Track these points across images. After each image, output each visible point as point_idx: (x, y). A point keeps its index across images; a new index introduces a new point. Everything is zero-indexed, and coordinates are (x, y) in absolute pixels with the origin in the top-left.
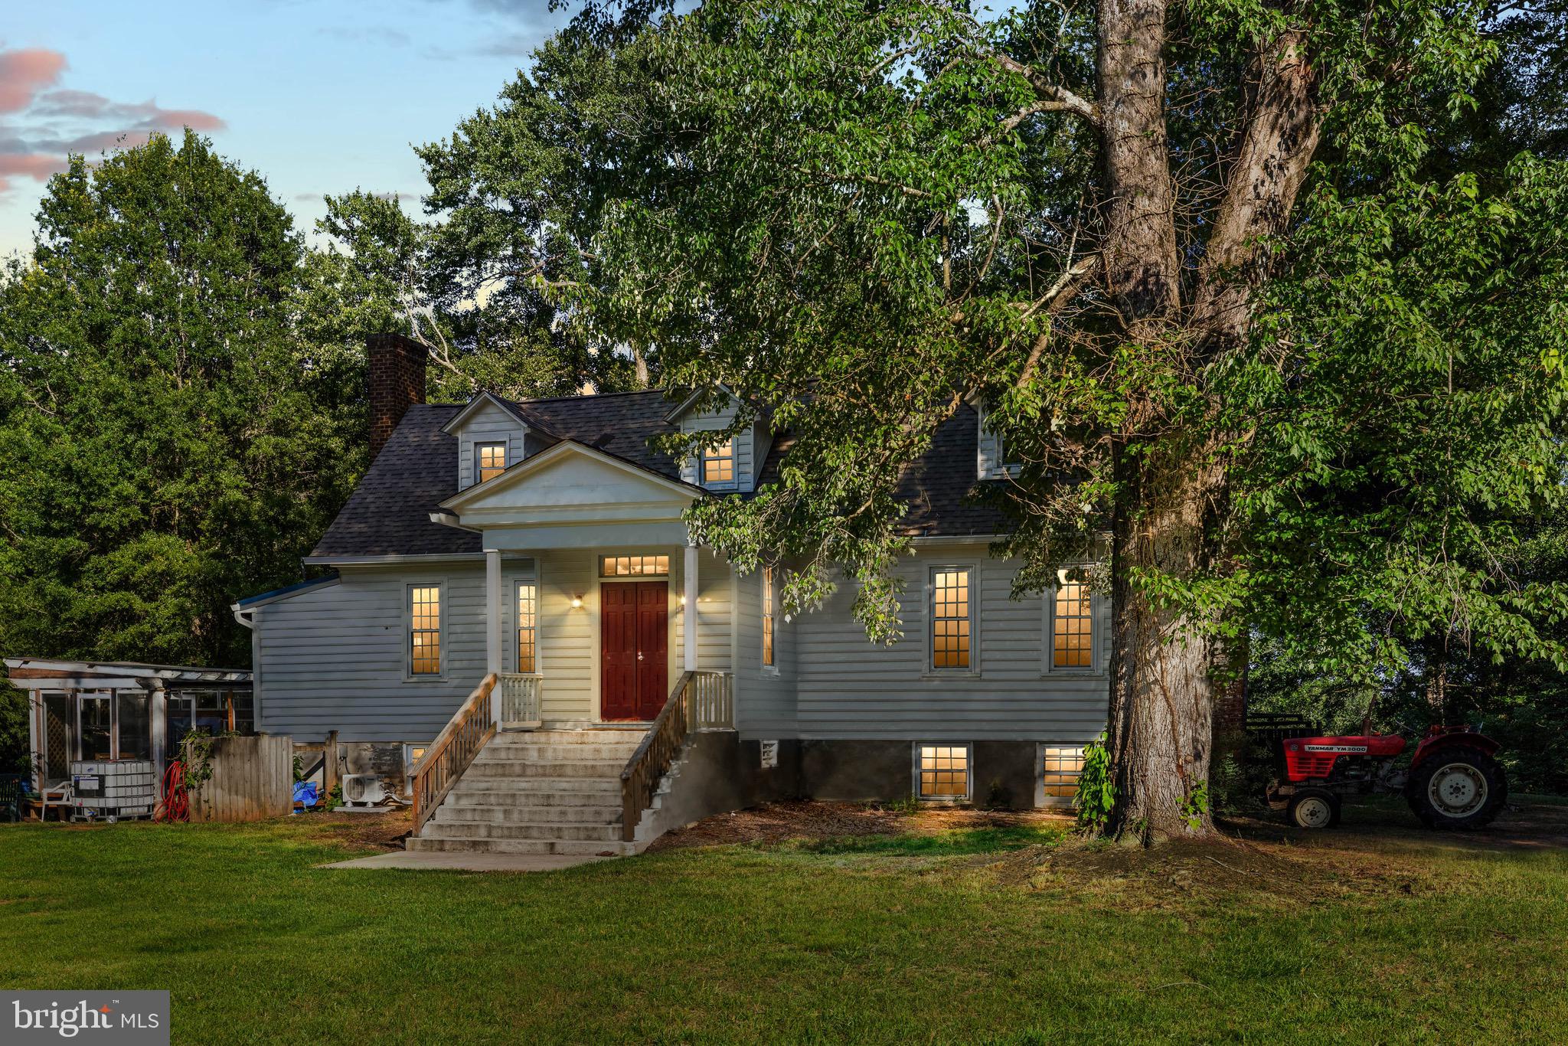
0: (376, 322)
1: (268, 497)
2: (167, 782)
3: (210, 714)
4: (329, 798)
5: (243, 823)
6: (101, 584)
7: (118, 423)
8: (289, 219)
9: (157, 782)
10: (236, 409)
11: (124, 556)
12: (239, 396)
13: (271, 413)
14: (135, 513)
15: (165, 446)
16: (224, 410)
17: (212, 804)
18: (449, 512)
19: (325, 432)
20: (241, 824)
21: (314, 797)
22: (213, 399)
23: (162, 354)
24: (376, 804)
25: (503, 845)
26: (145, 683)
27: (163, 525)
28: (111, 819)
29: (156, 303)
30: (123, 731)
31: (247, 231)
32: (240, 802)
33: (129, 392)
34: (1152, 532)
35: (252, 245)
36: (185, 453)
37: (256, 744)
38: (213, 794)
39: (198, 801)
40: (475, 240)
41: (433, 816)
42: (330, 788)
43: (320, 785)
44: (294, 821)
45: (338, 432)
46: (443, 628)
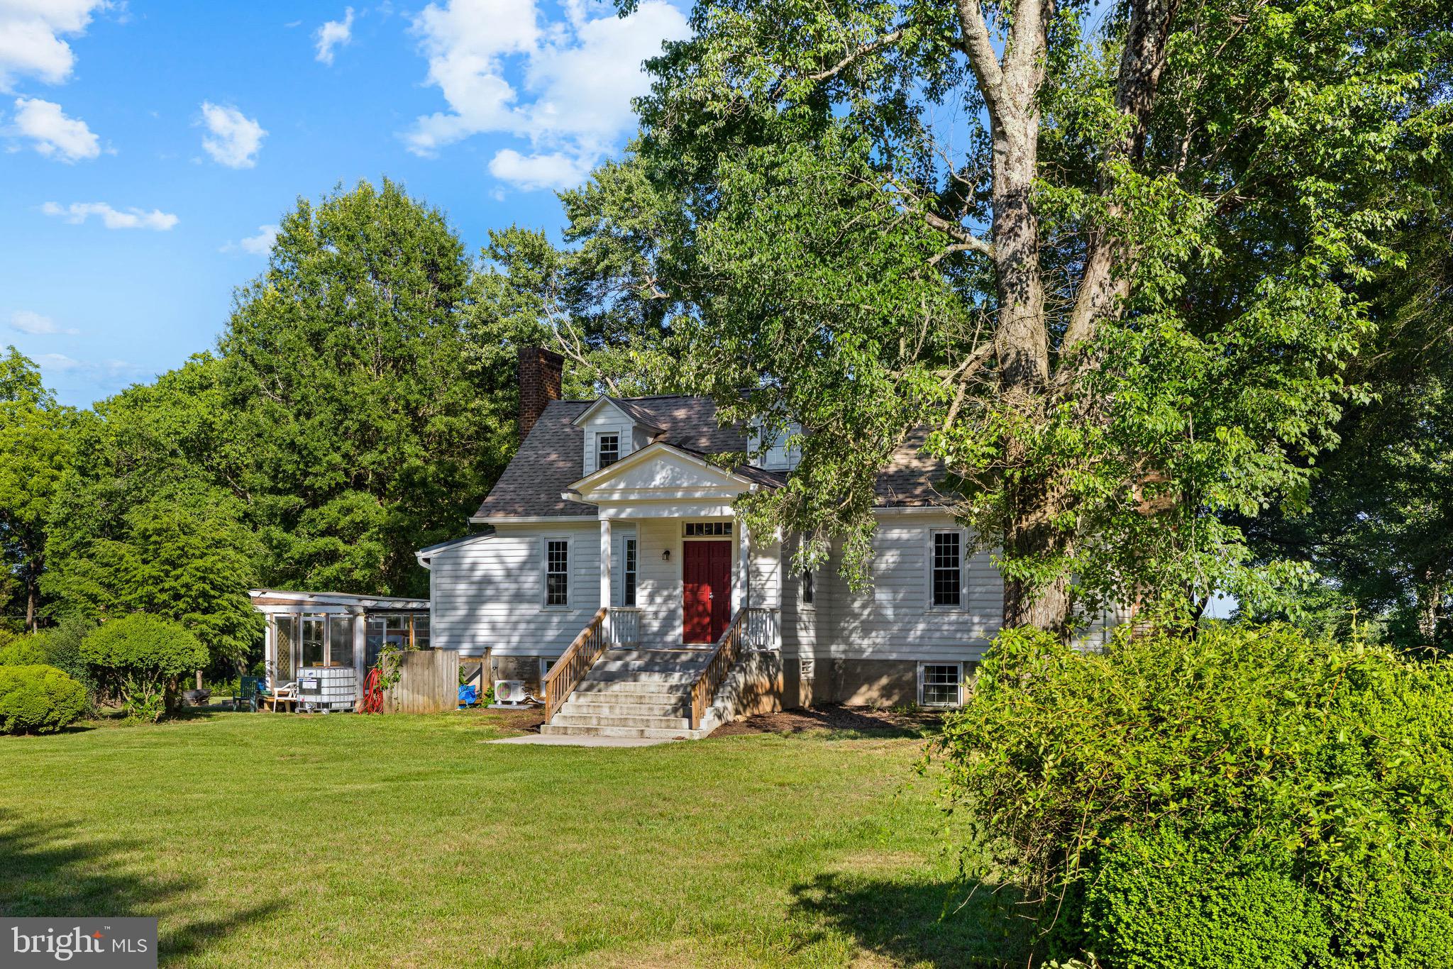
0: (525, 329)
1: (440, 463)
2: (367, 684)
3: (396, 633)
4: (484, 697)
5: (423, 715)
6: (313, 531)
7: (330, 408)
8: (461, 248)
9: (357, 683)
10: (417, 396)
11: (330, 510)
12: (421, 387)
13: (443, 399)
14: (341, 477)
15: (364, 426)
16: (409, 397)
17: (400, 701)
18: (575, 492)
19: (484, 412)
20: (422, 716)
21: (473, 697)
22: (400, 388)
23: (362, 353)
24: (519, 703)
25: (608, 731)
26: (351, 611)
27: (359, 484)
28: (325, 711)
29: (360, 315)
30: (332, 646)
31: (429, 257)
32: (421, 700)
33: (339, 386)
34: (1024, 524)
35: (432, 267)
36: (378, 430)
37: (432, 658)
38: (401, 694)
39: (390, 698)
40: (602, 265)
41: (559, 710)
42: (485, 691)
43: (478, 688)
44: (459, 713)
45: (493, 412)
46: (570, 572)
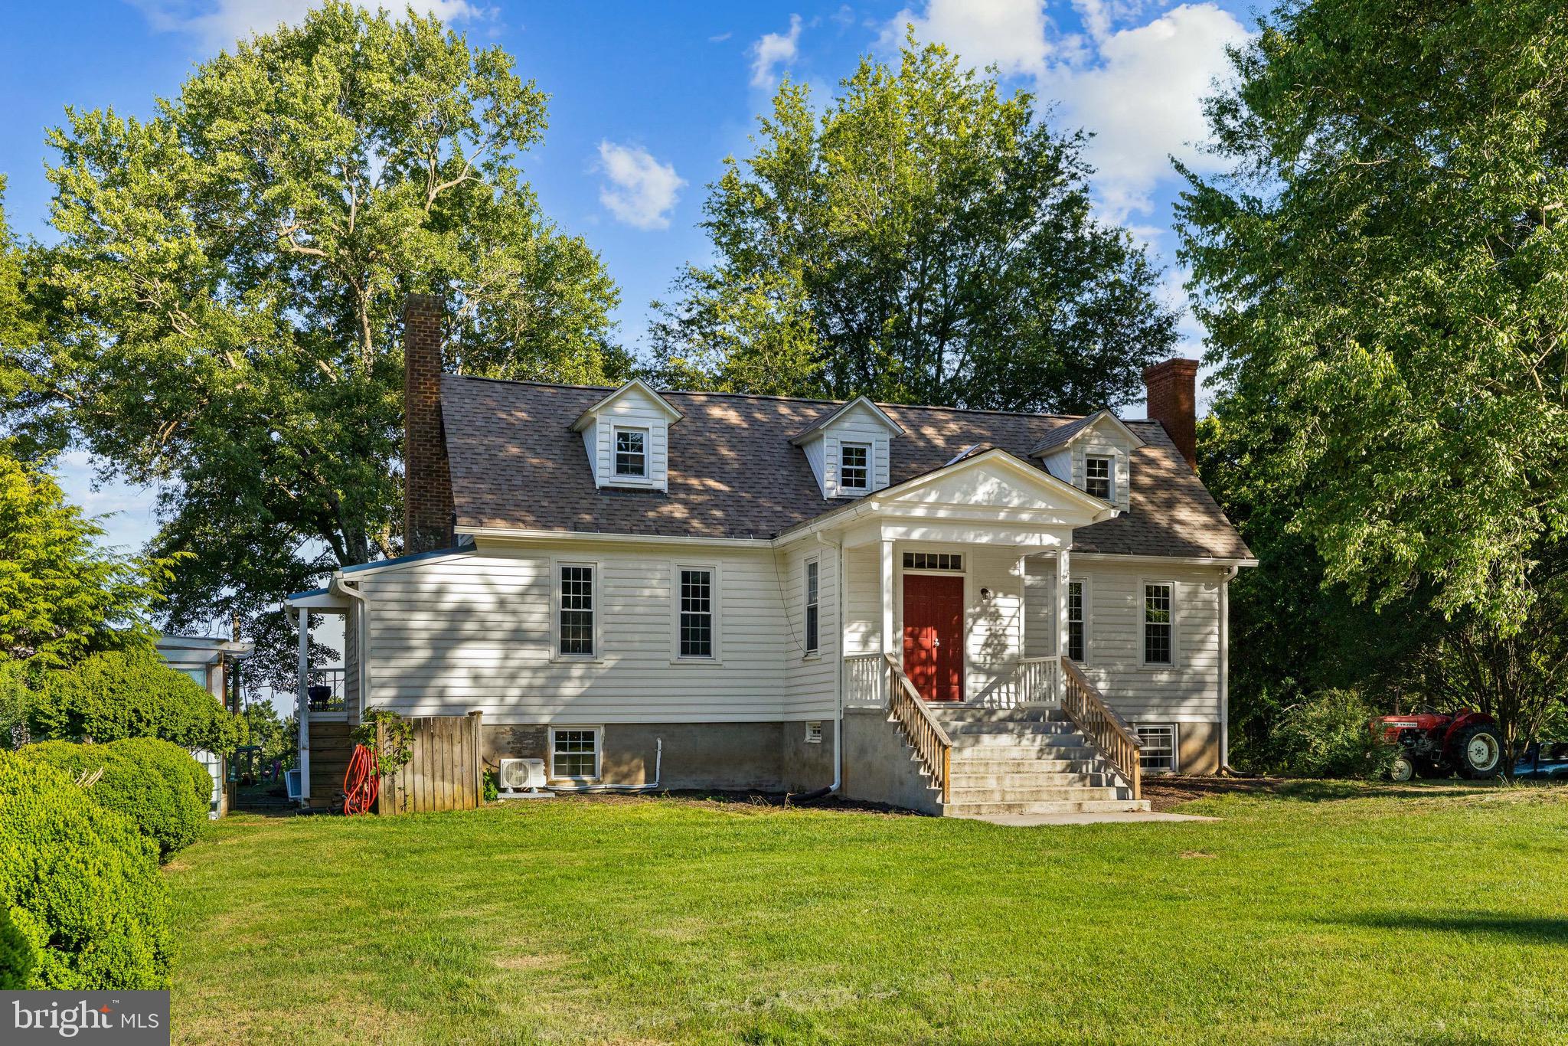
17: (409, 791)
38: (411, 781)
39: (392, 790)
46: (597, 608)
